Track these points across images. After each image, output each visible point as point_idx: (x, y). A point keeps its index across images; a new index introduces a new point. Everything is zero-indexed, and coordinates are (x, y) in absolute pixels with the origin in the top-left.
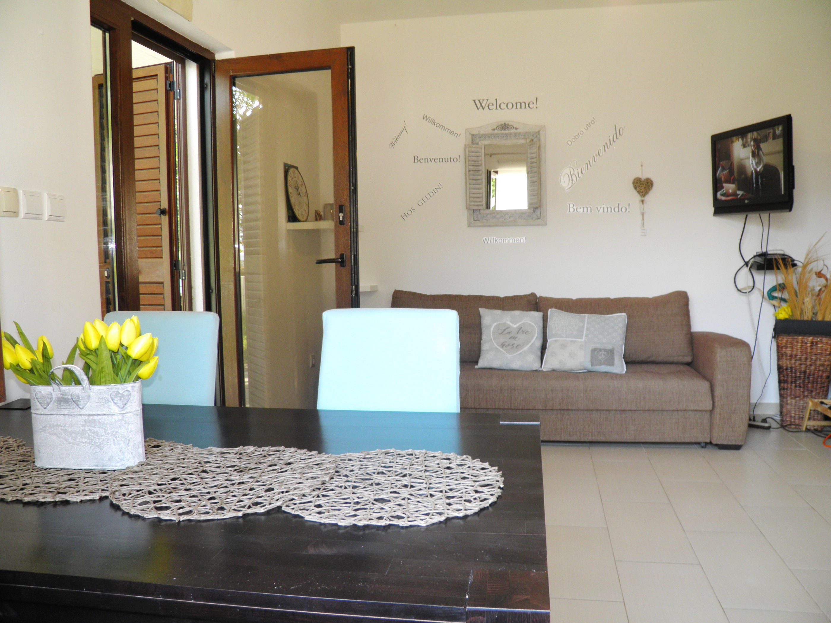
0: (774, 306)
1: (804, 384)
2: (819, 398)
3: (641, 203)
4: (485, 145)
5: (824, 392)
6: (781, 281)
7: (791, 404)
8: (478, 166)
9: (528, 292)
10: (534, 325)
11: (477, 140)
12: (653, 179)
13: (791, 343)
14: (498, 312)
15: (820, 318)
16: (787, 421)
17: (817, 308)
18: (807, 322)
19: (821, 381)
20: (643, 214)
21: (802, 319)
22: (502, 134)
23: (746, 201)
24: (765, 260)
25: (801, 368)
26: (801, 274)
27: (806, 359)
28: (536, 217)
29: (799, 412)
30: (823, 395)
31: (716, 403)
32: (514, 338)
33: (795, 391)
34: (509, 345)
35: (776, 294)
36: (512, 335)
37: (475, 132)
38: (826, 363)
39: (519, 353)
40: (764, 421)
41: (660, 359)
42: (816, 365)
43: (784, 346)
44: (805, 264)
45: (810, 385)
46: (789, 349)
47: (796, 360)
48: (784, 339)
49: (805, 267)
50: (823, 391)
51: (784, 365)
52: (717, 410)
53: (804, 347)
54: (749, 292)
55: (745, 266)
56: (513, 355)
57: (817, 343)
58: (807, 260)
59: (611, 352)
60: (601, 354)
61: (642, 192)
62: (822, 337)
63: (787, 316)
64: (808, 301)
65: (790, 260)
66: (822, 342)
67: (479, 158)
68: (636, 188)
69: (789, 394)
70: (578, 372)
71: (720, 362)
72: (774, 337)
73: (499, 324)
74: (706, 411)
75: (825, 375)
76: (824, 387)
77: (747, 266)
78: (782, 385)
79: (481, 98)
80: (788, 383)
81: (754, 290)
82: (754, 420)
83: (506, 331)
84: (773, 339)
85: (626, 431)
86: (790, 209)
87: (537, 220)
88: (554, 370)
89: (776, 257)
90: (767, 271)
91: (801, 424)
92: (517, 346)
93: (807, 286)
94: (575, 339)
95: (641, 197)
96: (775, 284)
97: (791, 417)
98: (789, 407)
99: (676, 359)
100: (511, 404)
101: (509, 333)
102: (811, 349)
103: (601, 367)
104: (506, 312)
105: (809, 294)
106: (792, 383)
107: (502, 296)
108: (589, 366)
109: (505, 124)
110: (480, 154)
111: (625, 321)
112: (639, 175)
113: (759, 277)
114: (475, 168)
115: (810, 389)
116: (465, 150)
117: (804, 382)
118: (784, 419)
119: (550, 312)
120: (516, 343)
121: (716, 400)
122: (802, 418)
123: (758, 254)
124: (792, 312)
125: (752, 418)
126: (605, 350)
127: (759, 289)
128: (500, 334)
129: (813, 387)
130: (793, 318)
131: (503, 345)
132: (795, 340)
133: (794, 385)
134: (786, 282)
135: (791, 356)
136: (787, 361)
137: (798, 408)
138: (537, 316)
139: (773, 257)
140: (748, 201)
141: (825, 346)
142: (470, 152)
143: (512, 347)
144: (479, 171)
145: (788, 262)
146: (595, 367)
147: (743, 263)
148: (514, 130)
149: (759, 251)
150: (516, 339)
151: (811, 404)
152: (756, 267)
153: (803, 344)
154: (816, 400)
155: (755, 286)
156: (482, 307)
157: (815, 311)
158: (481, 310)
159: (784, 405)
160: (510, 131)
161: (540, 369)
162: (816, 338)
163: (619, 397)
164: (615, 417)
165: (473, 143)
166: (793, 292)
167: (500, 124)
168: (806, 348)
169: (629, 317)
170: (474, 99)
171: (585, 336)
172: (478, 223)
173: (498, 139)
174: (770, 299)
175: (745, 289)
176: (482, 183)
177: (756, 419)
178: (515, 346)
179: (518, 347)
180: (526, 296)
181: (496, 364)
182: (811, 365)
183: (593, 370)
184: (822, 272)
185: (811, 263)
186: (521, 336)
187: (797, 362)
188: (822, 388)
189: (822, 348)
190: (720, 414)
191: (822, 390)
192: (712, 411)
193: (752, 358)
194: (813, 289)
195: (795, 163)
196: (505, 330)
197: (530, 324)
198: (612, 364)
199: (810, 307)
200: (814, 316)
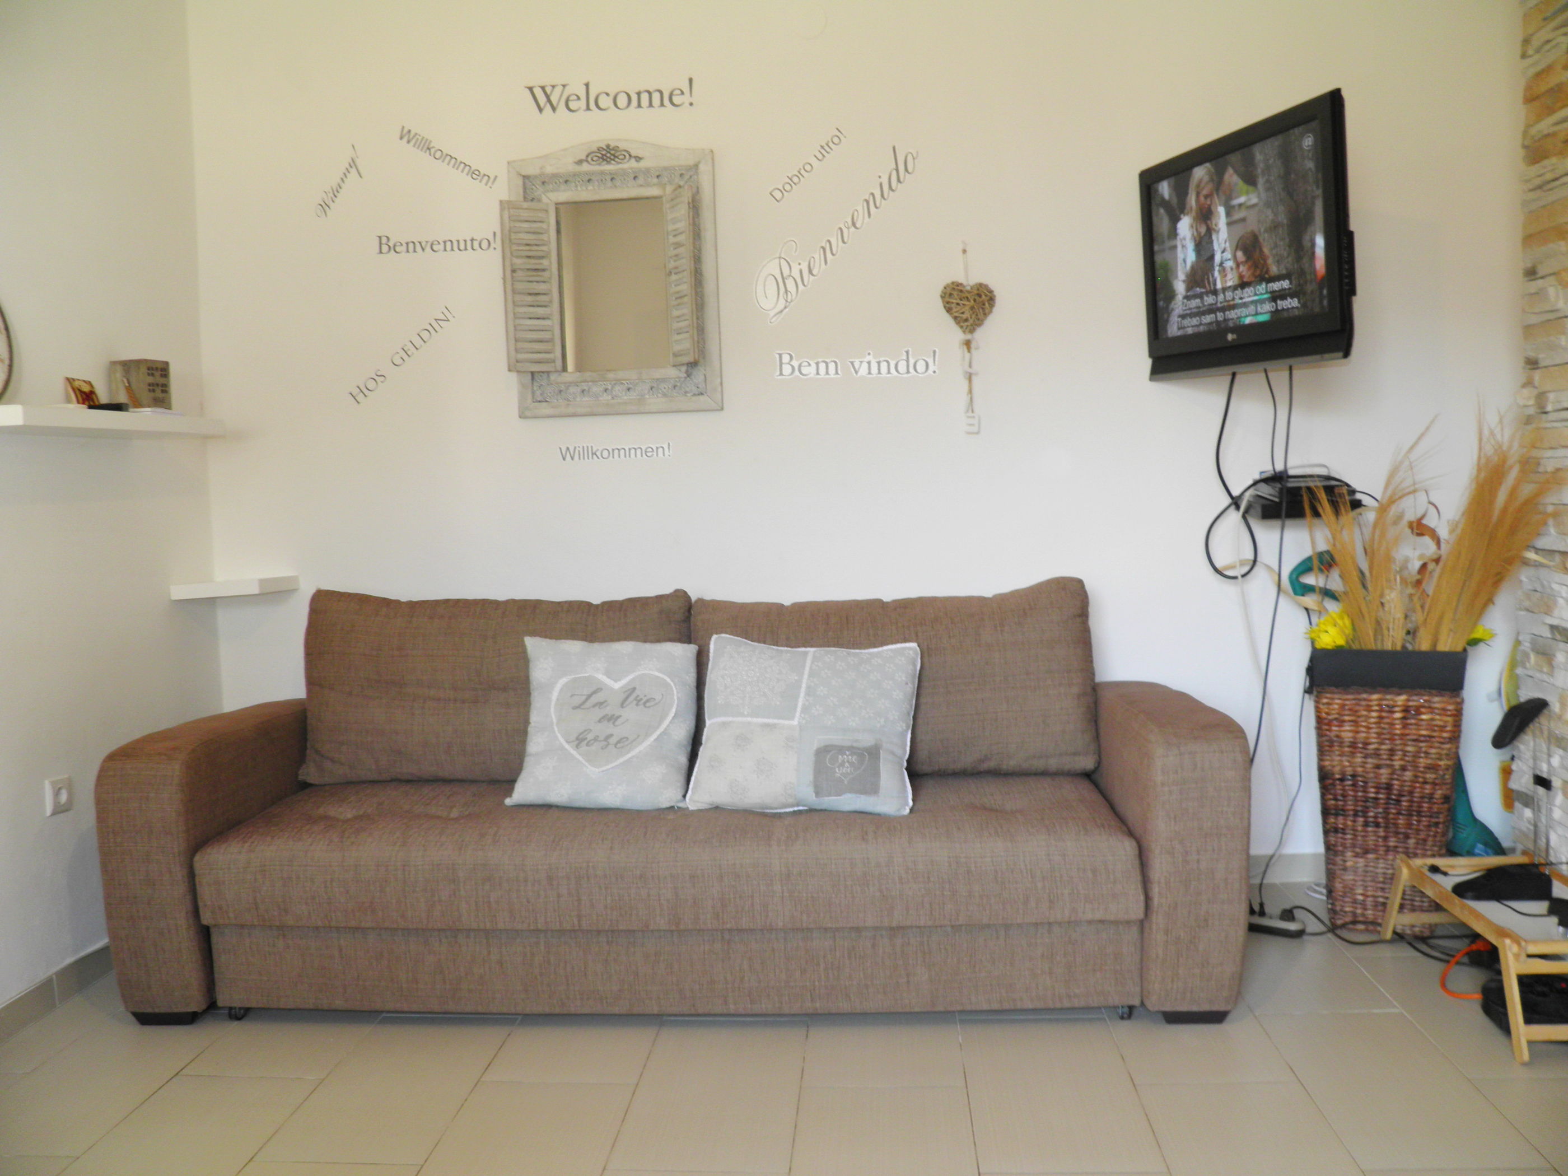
0: (1307, 609)
1: (1386, 818)
2: (1424, 856)
3: (965, 347)
4: (558, 205)
5: (1438, 839)
6: (1322, 546)
7: (1355, 870)
8: (542, 257)
9: (668, 590)
10: (668, 680)
11: (539, 191)
12: (993, 285)
13: (1354, 712)
14: (574, 647)
15: (1425, 646)
16: (1345, 912)
17: (1418, 617)
18: (1392, 654)
19: (1430, 808)
20: (970, 378)
21: (1379, 647)
22: (602, 173)
23: (1230, 337)
24: (1281, 490)
25: (1378, 776)
26: (1375, 525)
27: (1392, 752)
28: (695, 390)
29: (1376, 889)
30: (1434, 846)
31: (1156, 901)
32: (612, 719)
33: (1363, 836)
34: (596, 739)
35: (1310, 580)
36: (608, 710)
37: (531, 171)
38: (1442, 763)
39: (621, 760)
40: (1288, 915)
41: (1011, 764)
42: (1416, 767)
43: (1336, 719)
44: (1384, 501)
45: (1401, 821)
46: (1347, 727)
47: (1366, 757)
48: (1336, 701)
49: (1383, 509)
50: (1435, 836)
51: (1337, 769)
52: (1158, 920)
53: (1386, 720)
54: (1243, 576)
55: (1233, 507)
56: (604, 768)
57: (1418, 711)
58: (1389, 492)
59: (873, 753)
60: (843, 762)
61: (966, 320)
62: (1431, 695)
63: (1341, 642)
64: (1395, 600)
65: (1344, 490)
66: (1431, 710)
67: (541, 237)
68: (949, 310)
69: (1349, 842)
70: (783, 811)
71: (1163, 784)
72: (1308, 691)
73: (575, 680)
74: (1128, 922)
75: (1439, 793)
76: (1437, 824)
77: (1238, 508)
78: (1332, 820)
79: (547, 82)
80: (1345, 816)
81: (1256, 569)
82: (1262, 913)
83: (594, 699)
84: (1307, 696)
85: (908, 982)
86: (1347, 354)
87: (694, 398)
88: (717, 808)
89: (1311, 484)
90: (1289, 522)
91: (1380, 921)
92: (619, 742)
93: (1389, 559)
94: (776, 721)
95: (964, 332)
96: (1308, 552)
97: (1355, 901)
98: (1349, 877)
99: (1053, 764)
100: (579, 917)
101: (600, 704)
102: (1405, 726)
103: (842, 797)
104: (596, 646)
105: (1395, 580)
106: (1356, 815)
107: (596, 599)
108: (808, 796)
109: (608, 146)
110: (544, 226)
111: (915, 666)
112: (961, 279)
113: (1267, 534)
114: (532, 263)
115: (1403, 830)
116: (501, 216)
117: (1386, 811)
118: (1338, 908)
119: (715, 643)
120: (618, 731)
121: (1155, 891)
122: (1384, 904)
123: (1264, 476)
124: (1354, 629)
125: (1257, 908)
126: (852, 749)
127: (1269, 568)
128: (575, 708)
129: (1409, 825)
130: (1356, 646)
131: (580, 741)
132: (1364, 703)
133: (1361, 820)
134: (1334, 545)
135: (1353, 745)
136: (1344, 758)
137: (1373, 881)
138: (683, 653)
139: (1303, 485)
140: (1235, 336)
141: (1438, 717)
142: (514, 221)
143: (604, 743)
144: (543, 270)
145: (1341, 495)
146: (826, 799)
147: (1228, 501)
148: (633, 163)
149: (1268, 469)
150: (617, 723)
151: (1405, 872)
152: (1259, 510)
153: (1384, 714)
154: (1418, 862)
155: (1259, 559)
156: (534, 634)
157: (1410, 626)
158: (530, 642)
159: (1338, 872)
160: (620, 166)
161: (681, 805)
162: (1415, 698)
163: (881, 891)
164: (874, 946)
165: (525, 199)
166: (1355, 576)
167: (594, 149)
168: (1392, 725)
169: (925, 653)
170: (530, 85)
171: (802, 712)
172: (545, 409)
173: (590, 188)
174: (1296, 593)
175: (1232, 567)
176: (551, 302)
177: (1267, 910)
178: (613, 740)
179: (623, 743)
180: (659, 598)
181: (559, 794)
182: (1404, 769)
183: (823, 807)
184: (1424, 522)
185: (1401, 498)
186: (631, 714)
187: (1370, 760)
188: (1433, 829)
189: (1431, 727)
190: (1167, 932)
191: (1432, 833)
192: (1142, 924)
193: (1252, 760)
194: (1404, 567)
195: (1354, 225)
196: (589, 696)
197: (658, 677)
198: (872, 788)
199: (1399, 615)
200: (1409, 638)
